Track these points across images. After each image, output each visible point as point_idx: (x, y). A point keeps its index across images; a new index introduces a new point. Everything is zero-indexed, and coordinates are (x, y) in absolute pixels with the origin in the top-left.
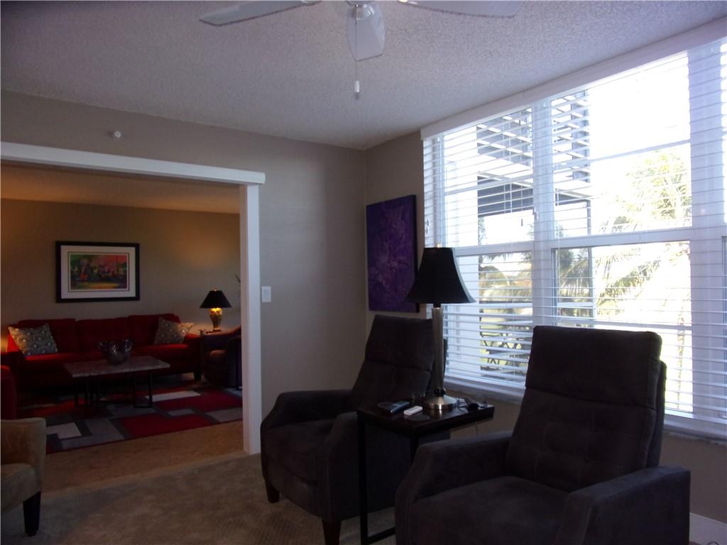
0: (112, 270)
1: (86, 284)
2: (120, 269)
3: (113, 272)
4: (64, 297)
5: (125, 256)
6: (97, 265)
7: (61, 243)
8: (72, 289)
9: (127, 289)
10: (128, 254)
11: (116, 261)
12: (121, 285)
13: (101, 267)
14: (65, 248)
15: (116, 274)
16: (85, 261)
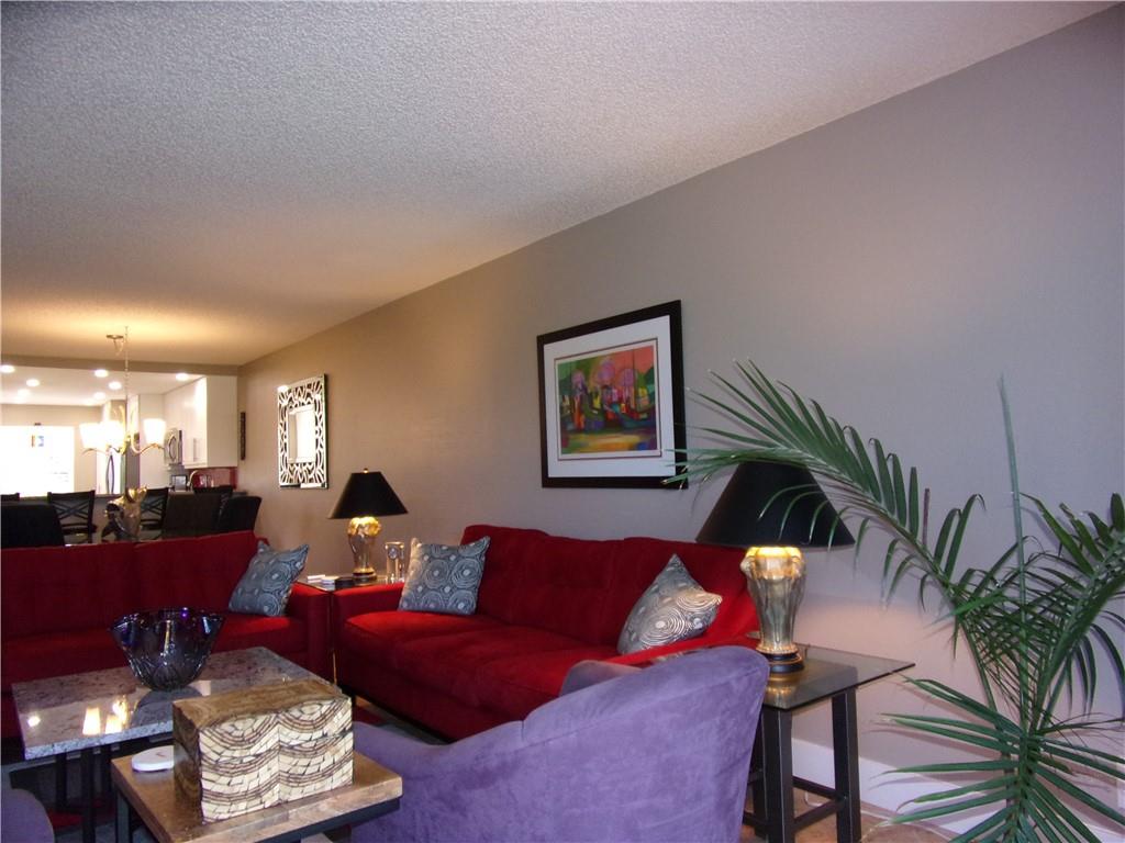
0: (626, 394)
1: (583, 438)
2: (640, 390)
3: (628, 400)
4: (551, 474)
5: (651, 347)
6: (599, 386)
7: (544, 340)
8: (563, 453)
9: (657, 452)
10: (656, 339)
11: (633, 369)
12: (646, 439)
13: (605, 390)
14: (551, 350)
15: (633, 406)
16: (578, 377)
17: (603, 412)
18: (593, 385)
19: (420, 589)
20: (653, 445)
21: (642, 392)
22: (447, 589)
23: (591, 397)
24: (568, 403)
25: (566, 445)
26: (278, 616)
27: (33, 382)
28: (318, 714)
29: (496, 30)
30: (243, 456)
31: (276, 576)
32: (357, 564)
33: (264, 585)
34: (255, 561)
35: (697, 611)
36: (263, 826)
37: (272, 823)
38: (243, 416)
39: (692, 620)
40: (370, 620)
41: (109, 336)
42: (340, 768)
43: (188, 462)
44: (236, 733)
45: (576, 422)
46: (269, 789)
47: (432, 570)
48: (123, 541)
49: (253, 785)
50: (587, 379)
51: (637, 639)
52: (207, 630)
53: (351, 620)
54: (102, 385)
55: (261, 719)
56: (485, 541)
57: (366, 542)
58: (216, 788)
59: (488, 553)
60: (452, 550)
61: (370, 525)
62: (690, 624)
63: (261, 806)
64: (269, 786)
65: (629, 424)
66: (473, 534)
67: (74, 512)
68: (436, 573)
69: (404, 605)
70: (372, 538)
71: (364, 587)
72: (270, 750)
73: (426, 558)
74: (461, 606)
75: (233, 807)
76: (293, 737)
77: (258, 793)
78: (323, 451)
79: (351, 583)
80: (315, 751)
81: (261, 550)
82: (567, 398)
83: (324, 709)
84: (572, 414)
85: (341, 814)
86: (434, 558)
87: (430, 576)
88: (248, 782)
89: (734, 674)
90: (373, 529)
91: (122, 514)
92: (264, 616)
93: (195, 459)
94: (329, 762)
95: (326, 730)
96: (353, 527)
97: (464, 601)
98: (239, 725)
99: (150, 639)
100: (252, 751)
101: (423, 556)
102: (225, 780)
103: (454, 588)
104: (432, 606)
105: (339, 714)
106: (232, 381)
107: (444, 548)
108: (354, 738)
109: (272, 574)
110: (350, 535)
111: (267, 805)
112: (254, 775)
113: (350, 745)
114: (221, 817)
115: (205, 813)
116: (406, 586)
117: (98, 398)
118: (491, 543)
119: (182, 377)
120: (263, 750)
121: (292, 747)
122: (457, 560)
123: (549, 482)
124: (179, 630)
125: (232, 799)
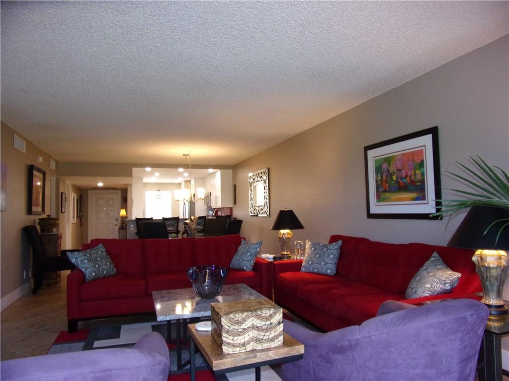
0: (410, 173)
1: (387, 195)
2: (417, 171)
3: (411, 176)
4: (372, 212)
5: (422, 150)
6: (395, 170)
7: (367, 148)
8: (377, 202)
9: (426, 202)
10: (425, 146)
11: (413, 161)
12: (420, 195)
13: (398, 172)
14: (371, 153)
15: (413, 179)
16: (385, 165)
17: (397, 182)
18: (392, 169)
19: (310, 262)
20: (423, 198)
21: (418, 172)
22: (323, 263)
23: (391, 175)
24: (379, 178)
25: (379, 198)
26: (249, 271)
27: (157, 174)
28: (268, 314)
29: (343, 7)
30: (235, 203)
31: (249, 254)
32: (283, 250)
33: (245, 258)
34: (240, 247)
35: (448, 280)
36: (246, 359)
37: (250, 358)
38: (235, 186)
39: (445, 284)
40: (288, 275)
41: (184, 155)
42: (277, 338)
43: (214, 205)
44: (235, 319)
45: (384, 187)
46: (249, 343)
47: (316, 254)
48: (189, 237)
49: (242, 341)
50: (389, 166)
51: (415, 292)
52: (222, 276)
53: (280, 275)
54: (181, 174)
55: (245, 314)
56: (340, 242)
57: (287, 240)
58: (228, 341)
59: (341, 248)
60: (325, 246)
61: (288, 233)
62: (443, 287)
63: (245, 351)
64: (249, 342)
65: (410, 188)
66: (334, 239)
67: (172, 225)
68: (318, 256)
69: (303, 269)
70: (289, 239)
71: (286, 260)
72: (249, 327)
73: (313, 249)
74: (329, 271)
75: (234, 350)
76: (258, 323)
77: (244, 345)
78: (268, 201)
79: (281, 258)
80: (267, 330)
81: (243, 243)
82: (379, 176)
83: (271, 312)
84: (382, 184)
85: (278, 358)
86: (317, 249)
87: (315, 257)
88: (240, 340)
89: (469, 313)
90: (289, 235)
91: (189, 227)
92: (244, 270)
93: (216, 204)
94: (273, 335)
95: (272, 321)
96: (281, 234)
97: (330, 269)
98: (237, 315)
99: (201, 278)
100: (242, 327)
101: (312, 248)
102: (231, 338)
103: (326, 263)
104: (316, 270)
105: (277, 315)
106: (230, 172)
107: (321, 245)
108: (284, 326)
109: (247, 253)
110: (279, 238)
111: (248, 350)
112: (242, 337)
113: (282, 329)
114: (230, 353)
115: (224, 350)
116: (304, 261)
117: (180, 180)
118: (343, 243)
119: (211, 171)
120: (246, 327)
121: (258, 327)
122: (327, 250)
123: (370, 216)
124: (211, 275)
125: (234, 346)
